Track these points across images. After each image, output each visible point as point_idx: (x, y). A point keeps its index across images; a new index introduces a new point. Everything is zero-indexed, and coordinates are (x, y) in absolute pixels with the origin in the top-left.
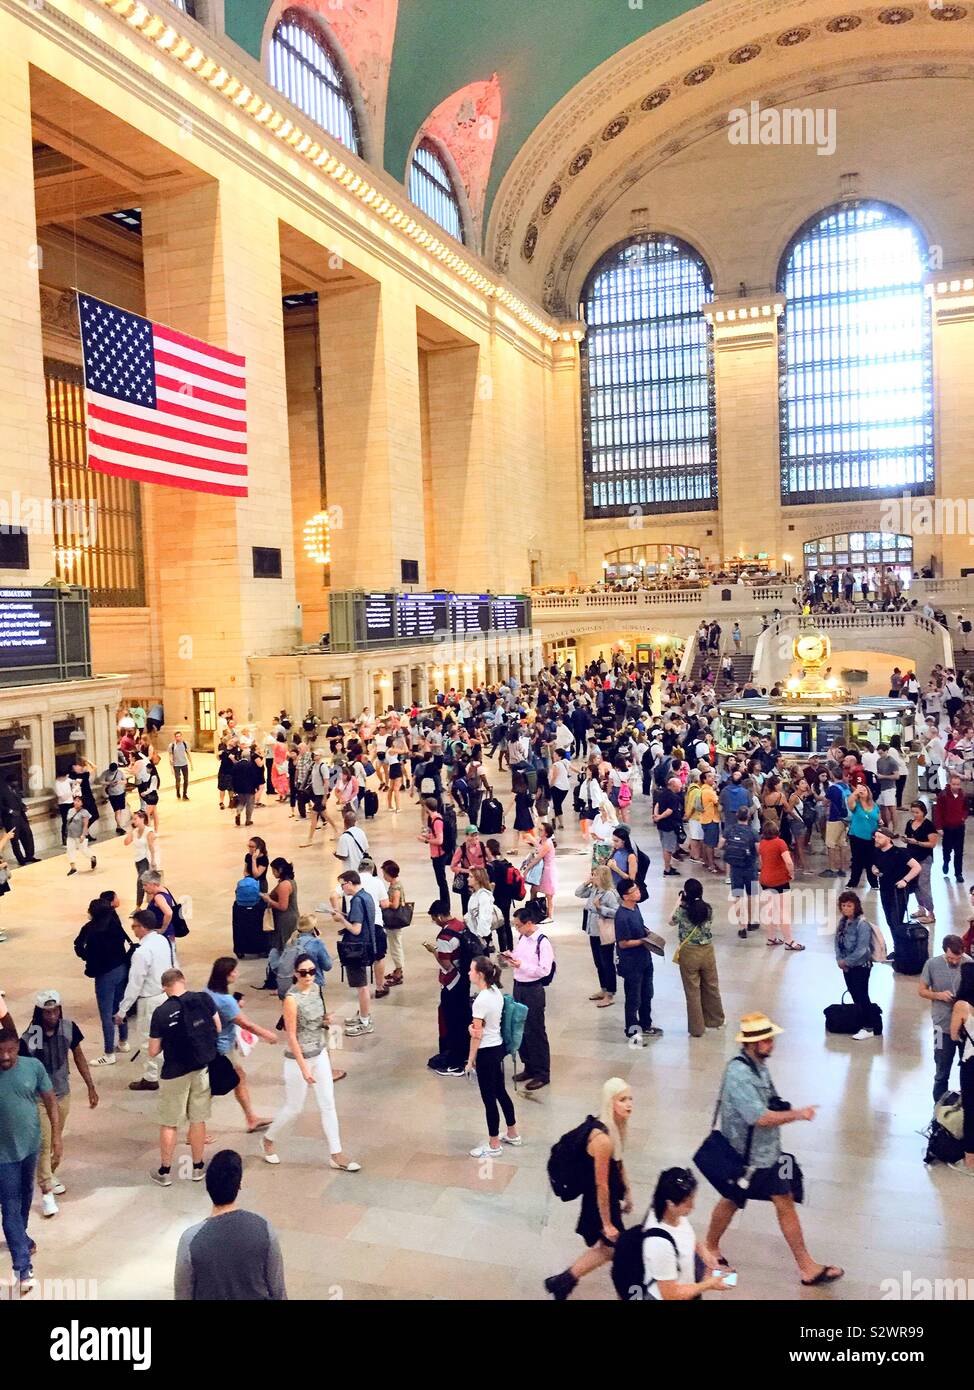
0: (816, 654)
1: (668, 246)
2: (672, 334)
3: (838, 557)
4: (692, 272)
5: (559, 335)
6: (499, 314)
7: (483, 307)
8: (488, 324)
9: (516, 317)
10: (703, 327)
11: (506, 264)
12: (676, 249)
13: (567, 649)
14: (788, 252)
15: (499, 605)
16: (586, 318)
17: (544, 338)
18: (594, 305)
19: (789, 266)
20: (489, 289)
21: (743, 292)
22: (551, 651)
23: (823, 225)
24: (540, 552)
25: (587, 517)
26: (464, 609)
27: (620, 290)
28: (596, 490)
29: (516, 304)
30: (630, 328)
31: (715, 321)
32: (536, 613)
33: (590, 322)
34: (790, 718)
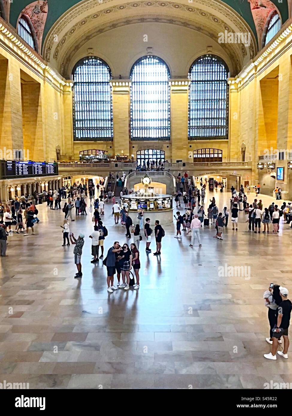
0: (148, 183)
1: (98, 61)
2: (100, 88)
3: (146, 156)
4: (106, 69)
5: (65, 84)
6: (47, 74)
7: (41, 72)
8: (43, 77)
9: (52, 76)
10: (109, 86)
11: (49, 59)
12: (101, 62)
13: (68, 180)
14: (133, 68)
15: (48, 166)
16: (74, 79)
17: (61, 84)
18: (76, 76)
19: (133, 72)
20: (43, 66)
21: (120, 77)
22: (64, 180)
23: (143, 61)
24: (60, 150)
25: (74, 140)
26: (37, 167)
27: (84, 72)
28: (77, 132)
29: (52, 72)
30: (87, 84)
31: (112, 85)
32: (59, 169)
33: (75, 81)
34: (142, 200)
